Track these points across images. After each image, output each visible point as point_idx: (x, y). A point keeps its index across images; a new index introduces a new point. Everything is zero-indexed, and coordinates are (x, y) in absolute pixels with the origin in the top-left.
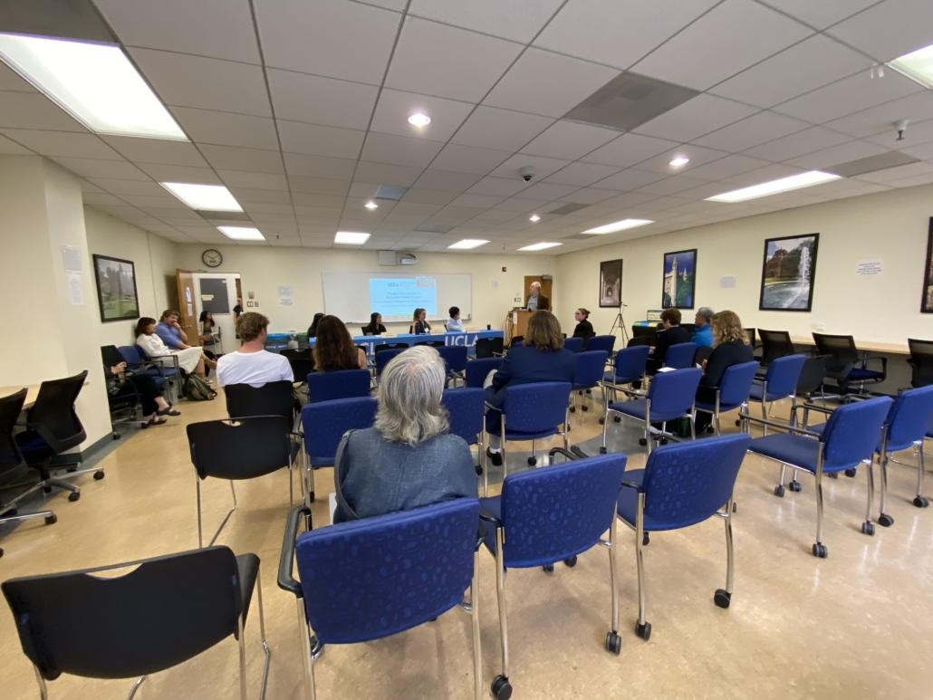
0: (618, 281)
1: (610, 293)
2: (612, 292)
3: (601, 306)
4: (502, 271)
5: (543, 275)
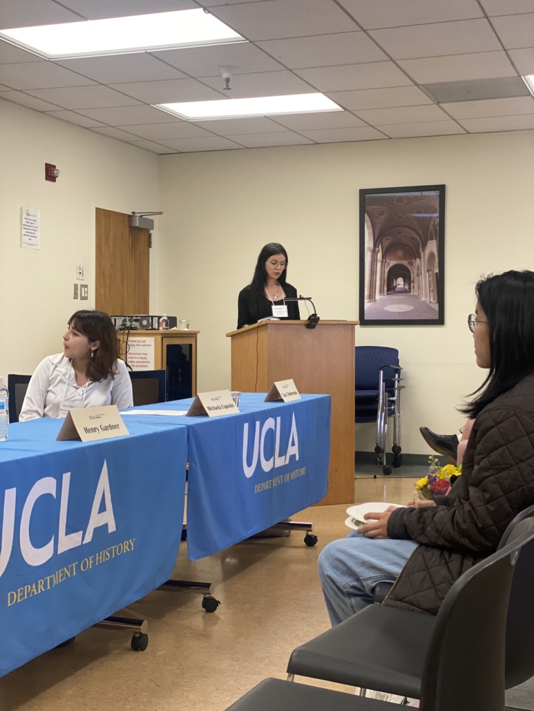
0: (432, 246)
1: (400, 282)
2: (408, 279)
3: (364, 322)
4: (46, 179)
5: (133, 213)
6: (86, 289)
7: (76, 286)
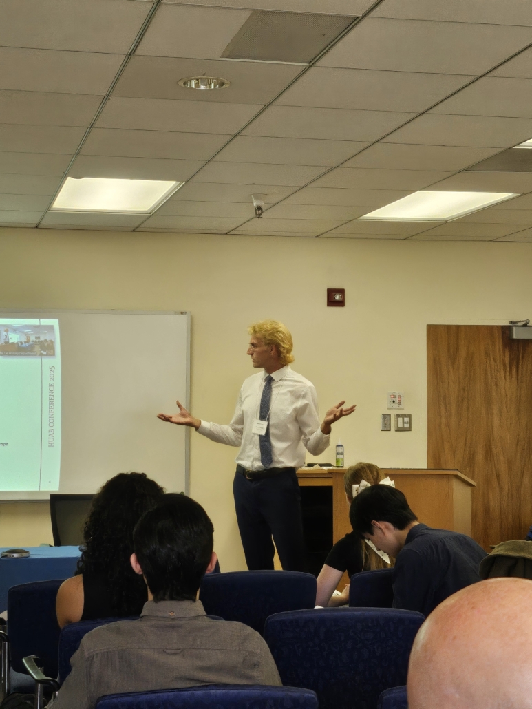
4: (328, 305)
5: (511, 322)
6: (406, 419)
7: (386, 418)
